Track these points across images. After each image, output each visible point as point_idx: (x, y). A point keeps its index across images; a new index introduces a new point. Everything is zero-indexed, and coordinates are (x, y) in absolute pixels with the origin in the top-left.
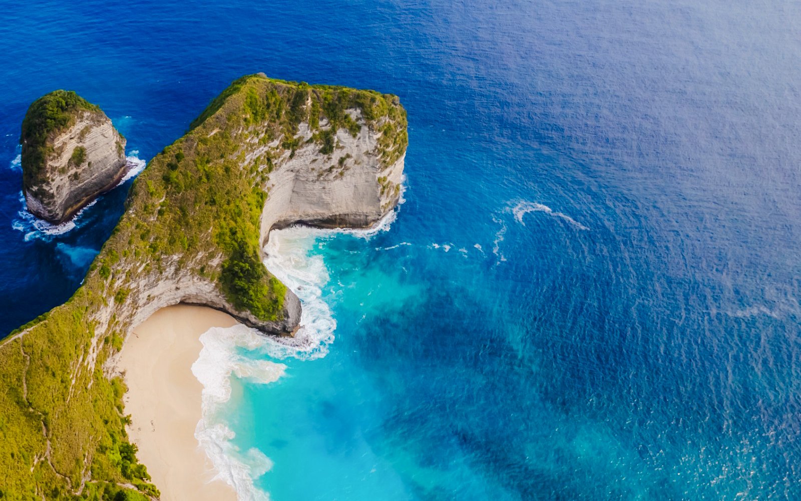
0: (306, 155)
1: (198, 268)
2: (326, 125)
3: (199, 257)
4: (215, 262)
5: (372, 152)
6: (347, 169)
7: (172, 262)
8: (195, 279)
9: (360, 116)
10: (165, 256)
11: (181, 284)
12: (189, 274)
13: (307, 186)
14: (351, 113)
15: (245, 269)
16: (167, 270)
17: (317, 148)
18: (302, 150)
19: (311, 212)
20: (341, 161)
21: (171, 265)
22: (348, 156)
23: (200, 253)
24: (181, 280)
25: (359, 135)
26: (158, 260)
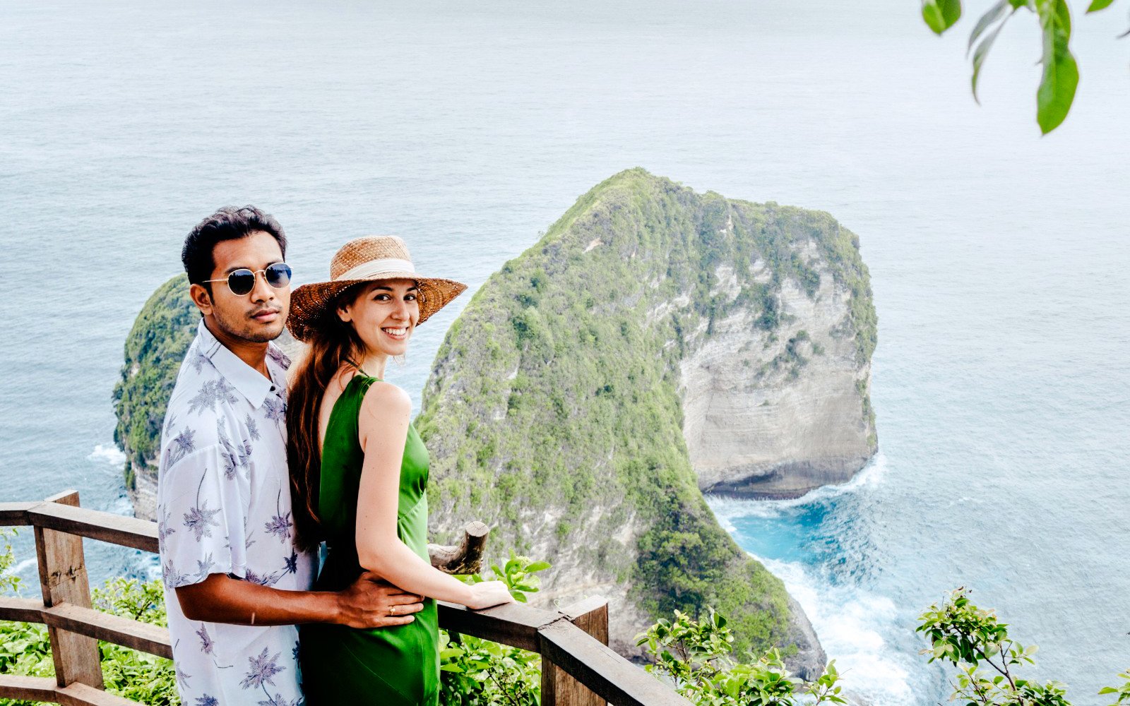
0: (733, 333)
1: (594, 547)
2: (762, 271)
3: (595, 519)
4: (625, 535)
5: (841, 328)
6: (803, 362)
7: (542, 530)
8: (588, 577)
9: (816, 256)
10: (529, 513)
11: (560, 590)
12: (577, 562)
13: (734, 401)
14: (799, 250)
15: (689, 546)
16: (534, 548)
17: (750, 319)
18: (726, 322)
19: (741, 460)
20: (791, 348)
21: (540, 535)
22: (802, 336)
23: (597, 509)
24: (562, 579)
25: (817, 294)
26: (514, 522)
